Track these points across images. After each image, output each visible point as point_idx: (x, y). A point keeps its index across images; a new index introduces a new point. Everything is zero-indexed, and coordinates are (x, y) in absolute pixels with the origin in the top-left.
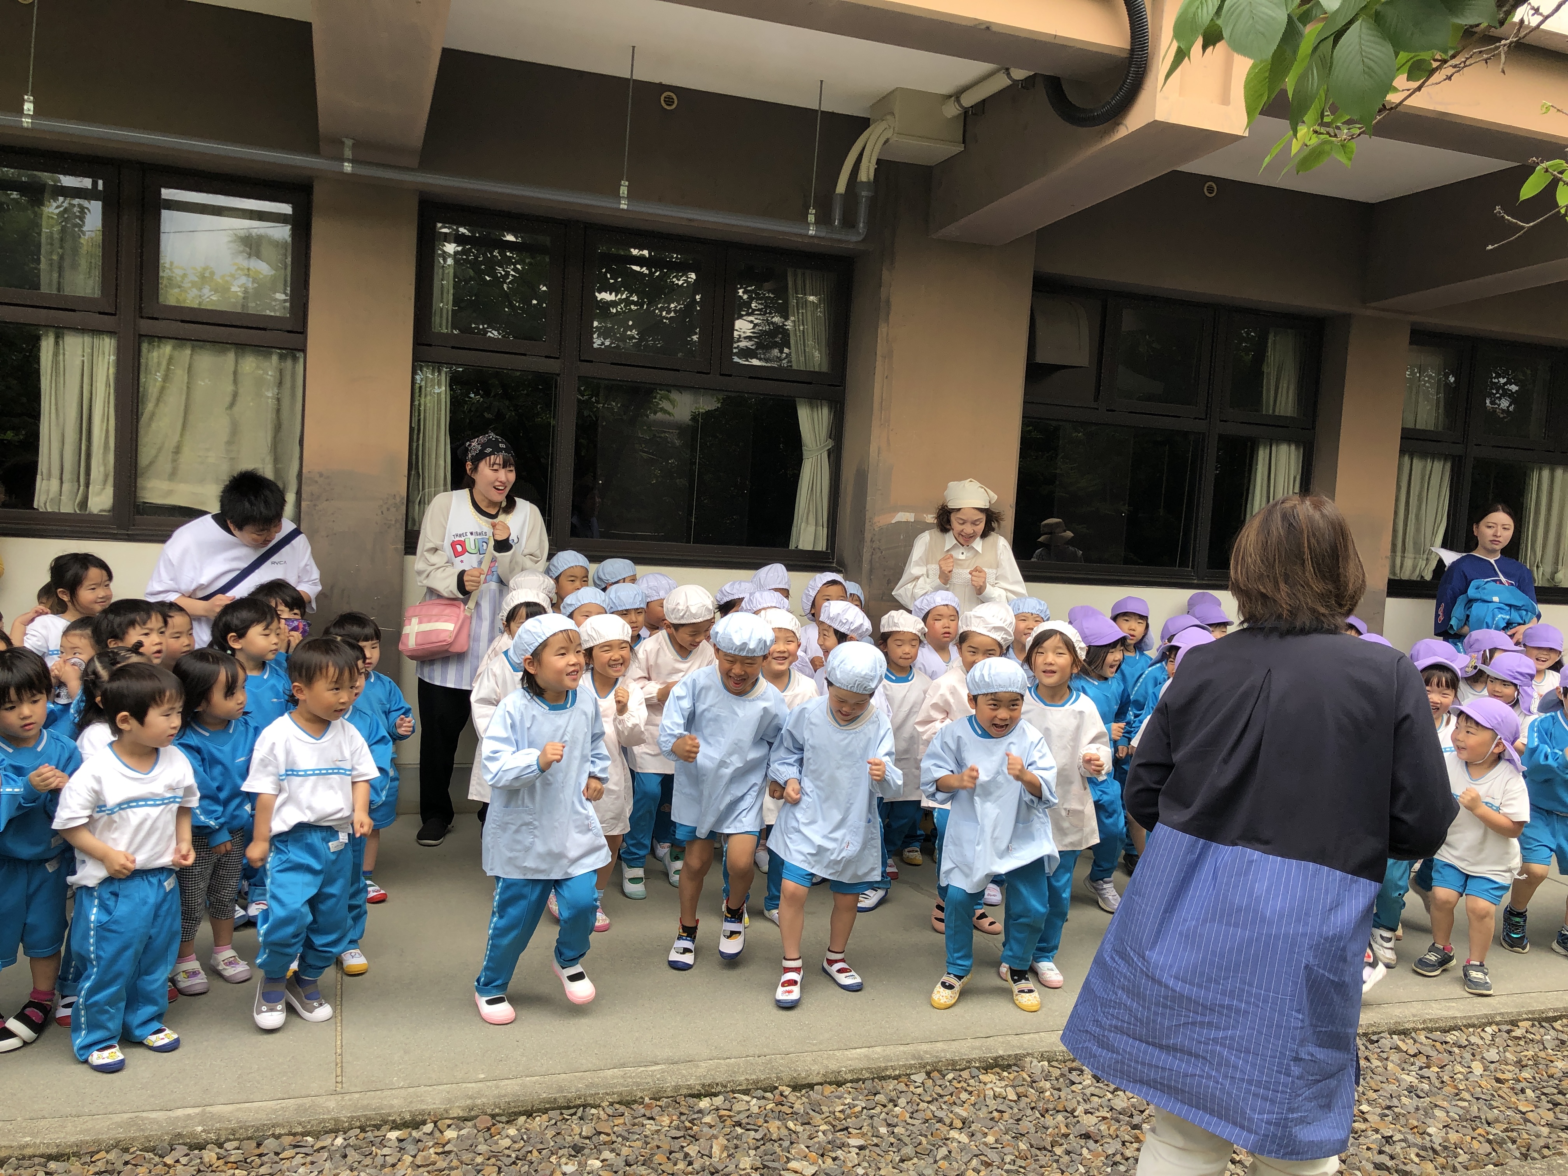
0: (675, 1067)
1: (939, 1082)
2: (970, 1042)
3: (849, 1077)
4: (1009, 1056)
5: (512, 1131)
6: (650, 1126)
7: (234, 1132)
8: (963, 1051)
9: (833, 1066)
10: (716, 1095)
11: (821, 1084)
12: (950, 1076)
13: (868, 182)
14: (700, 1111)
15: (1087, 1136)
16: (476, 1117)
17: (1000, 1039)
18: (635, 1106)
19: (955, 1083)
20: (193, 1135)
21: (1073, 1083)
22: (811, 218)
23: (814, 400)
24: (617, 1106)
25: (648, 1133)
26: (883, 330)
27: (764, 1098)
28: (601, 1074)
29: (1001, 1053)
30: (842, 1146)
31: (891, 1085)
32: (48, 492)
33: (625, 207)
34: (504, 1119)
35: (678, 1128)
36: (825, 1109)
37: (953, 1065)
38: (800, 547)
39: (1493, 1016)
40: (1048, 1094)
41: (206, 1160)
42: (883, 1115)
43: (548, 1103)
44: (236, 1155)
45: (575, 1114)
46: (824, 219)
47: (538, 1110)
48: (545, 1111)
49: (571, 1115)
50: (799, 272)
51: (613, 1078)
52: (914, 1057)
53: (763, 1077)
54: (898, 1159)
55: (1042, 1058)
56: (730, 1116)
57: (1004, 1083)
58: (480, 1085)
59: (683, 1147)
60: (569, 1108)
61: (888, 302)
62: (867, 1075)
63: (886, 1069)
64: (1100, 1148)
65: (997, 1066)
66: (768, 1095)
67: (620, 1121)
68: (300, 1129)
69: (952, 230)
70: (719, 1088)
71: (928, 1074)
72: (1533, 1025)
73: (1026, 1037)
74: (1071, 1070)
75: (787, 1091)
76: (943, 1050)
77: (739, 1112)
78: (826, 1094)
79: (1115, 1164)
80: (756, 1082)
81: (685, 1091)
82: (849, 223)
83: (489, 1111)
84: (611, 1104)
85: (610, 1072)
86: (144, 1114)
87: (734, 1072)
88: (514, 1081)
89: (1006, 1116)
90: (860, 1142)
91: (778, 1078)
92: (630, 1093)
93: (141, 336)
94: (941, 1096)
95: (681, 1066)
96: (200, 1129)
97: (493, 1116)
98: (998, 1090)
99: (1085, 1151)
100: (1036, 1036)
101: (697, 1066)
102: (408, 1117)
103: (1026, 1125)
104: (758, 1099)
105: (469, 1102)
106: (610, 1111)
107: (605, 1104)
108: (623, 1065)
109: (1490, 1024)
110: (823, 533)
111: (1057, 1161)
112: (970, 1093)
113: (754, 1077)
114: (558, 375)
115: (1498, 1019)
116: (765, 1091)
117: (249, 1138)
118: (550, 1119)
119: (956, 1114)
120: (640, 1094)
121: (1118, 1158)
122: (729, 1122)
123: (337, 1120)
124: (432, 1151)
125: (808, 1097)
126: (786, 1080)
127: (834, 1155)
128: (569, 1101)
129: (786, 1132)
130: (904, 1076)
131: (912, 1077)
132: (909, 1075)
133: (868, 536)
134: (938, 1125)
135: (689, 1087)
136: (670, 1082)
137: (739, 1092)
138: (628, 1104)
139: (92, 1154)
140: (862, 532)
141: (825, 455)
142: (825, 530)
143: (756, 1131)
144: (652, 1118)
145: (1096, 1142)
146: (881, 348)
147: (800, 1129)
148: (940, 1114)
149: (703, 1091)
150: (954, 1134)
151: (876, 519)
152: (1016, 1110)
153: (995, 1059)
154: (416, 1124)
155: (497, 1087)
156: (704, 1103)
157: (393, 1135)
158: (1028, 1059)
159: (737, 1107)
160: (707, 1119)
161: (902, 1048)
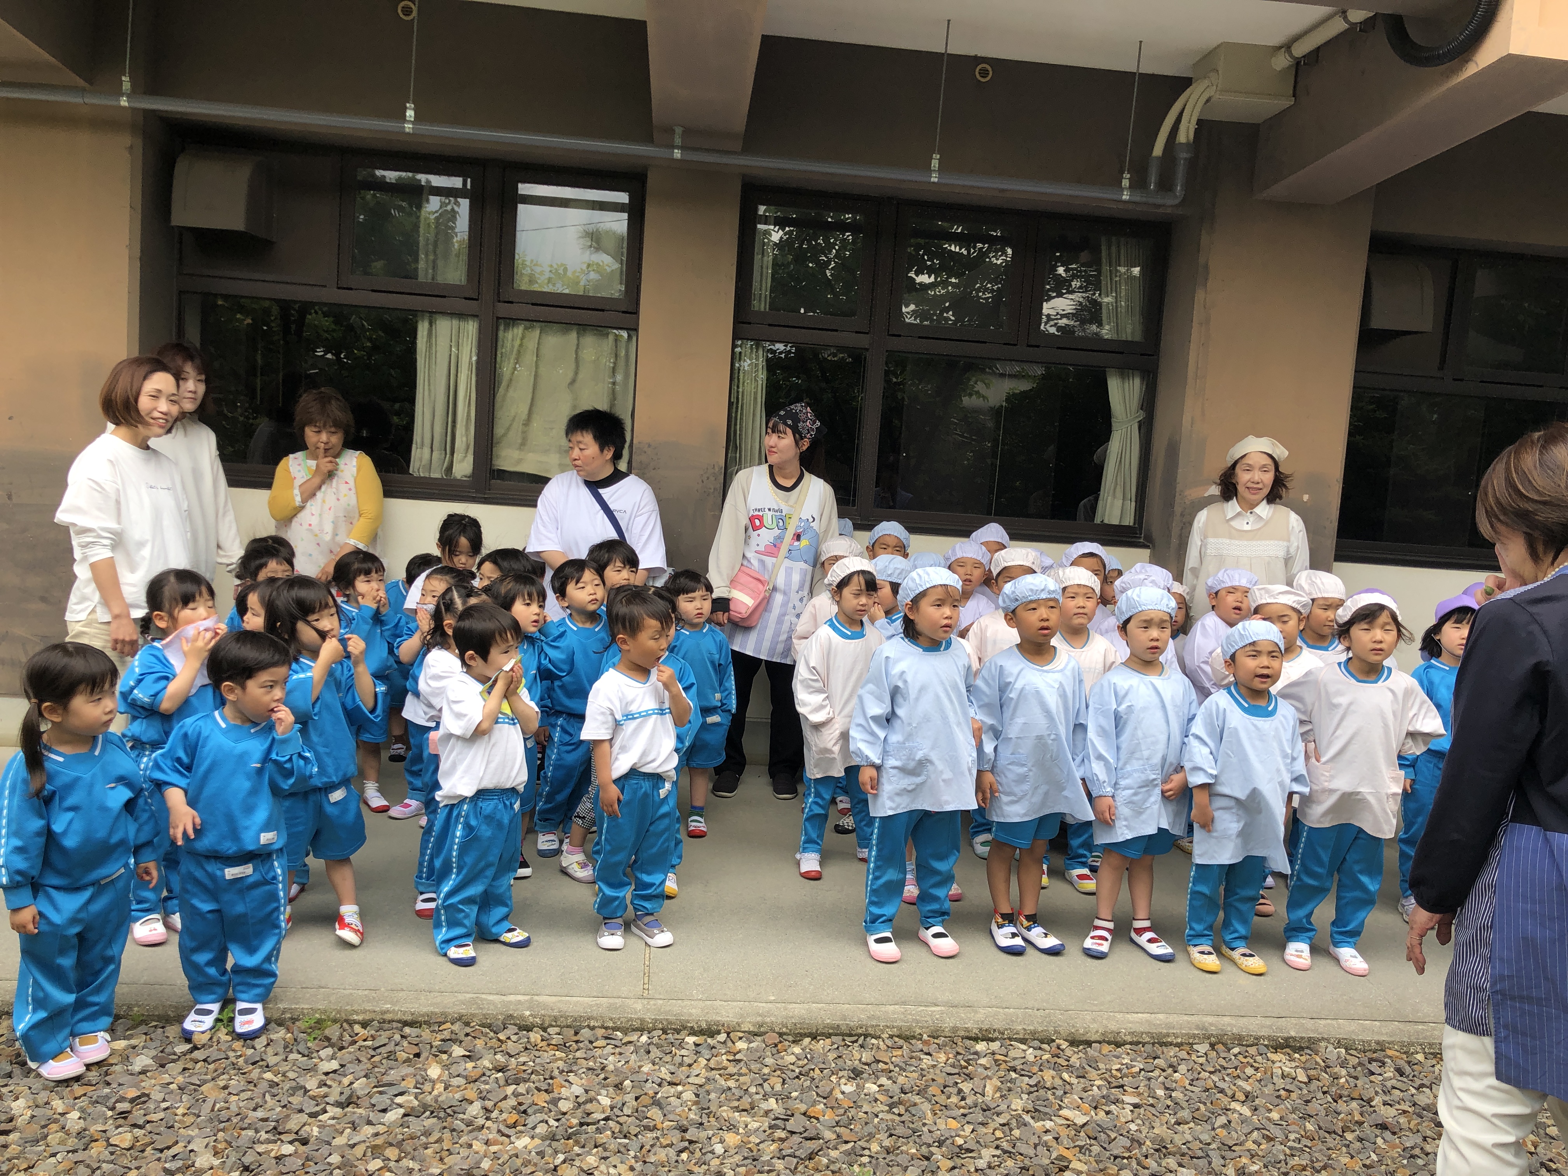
0: (954, 1010)
1: (1223, 1055)
2: (1259, 1020)
3: (1128, 1038)
4: (1302, 1038)
5: (797, 1050)
6: (927, 1061)
7: (556, 1019)
8: (1251, 1027)
9: (1113, 1026)
10: (993, 1040)
11: (1100, 1042)
12: (1236, 1050)
13: (1187, 144)
14: (976, 1053)
15: (1383, 1127)
16: (765, 1033)
17: (1293, 1021)
18: (913, 1042)
19: (1240, 1057)
20: (522, 1017)
21: (1373, 1074)
22: (1125, 183)
23: (1124, 371)
24: (897, 1039)
25: (924, 1066)
26: (1200, 295)
27: (1040, 1048)
28: (883, 1008)
29: (1293, 1034)
30: (1116, 1102)
31: (1172, 1051)
32: (421, 459)
33: (936, 180)
34: (791, 1038)
35: (953, 1066)
36: (1101, 1066)
37: (1239, 1040)
38: (1106, 521)
40: (1343, 1080)
41: (532, 1040)
42: (1161, 1079)
43: (832, 1028)
44: (557, 1039)
45: (856, 1041)
46: (1138, 184)
47: (822, 1034)
48: (829, 1036)
49: (853, 1042)
50: (1114, 239)
51: (894, 1013)
52: (1197, 1027)
53: (1040, 1029)
54: (1173, 1121)
55: (1339, 1044)
56: (1005, 1062)
57: (1294, 1064)
58: (770, 1005)
59: (957, 1083)
60: (851, 1035)
61: (1206, 267)
62: (1148, 1039)
63: (1168, 1035)
64: (1397, 1141)
65: (1288, 1046)
66: (1045, 1046)
67: (899, 1052)
68: (611, 1024)
69: (1278, 190)
70: (996, 1034)
71: (1212, 1046)
73: (1322, 1022)
74: (1371, 1061)
75: (1064, 1045)
76: (1229, 1025)
77: (1014, 1059)
78: (1104, 1052)
79: (1413, 1156)
80: (1033, 1033)
81: (962, 1033)
82: (1165, 185)
83: (777, 1029)
84: (891, 1037)
85: (892, 1008)
86: (484, 996)
87: (1012, 1021)
88: (801, 1006)
89: (1294, 1096)
90: (1136, 1100)
91: (1056, 1032)
92: (909, 1029)
93: (498, 318)
94: (1225, 1069)
95: (961, 1010)
96: (528, 1013)
97: (781, 1035)
98: (1287, 1069)
99: (1379, 1141)
100: (1334, 1022)
101: (976, 1012)
102: (704, 1025)
103: (1314, 1107)
104: (1035, 1049)
105: (759, 1019)
106: (889, 1043)
107: (885, 1036)
108: (904, 1003)
110: (1131, 507)
111: (1348, 1146)
112: (1257, 1069)
113: (1032, 1028)
114: (867, 350)
116: (1042, 1042)
117: (568, 1027)
118: (833, 1044)
119: (1239, 1087)
120: (918, 1031)
121: (1417, 1151)
122: (1003, 1066)
123: (642, 1021)
124: (724, 1057)
125: (1086, 1053)
126: (1064, 1035)
127: (1107, 1109)
128: (851, 1029)
129: (1060, 1082)
130: (1187, 1045)
131: (1195, 1047)
132: (1192, 1044)
133: (1178, 509)
134: (1219, 1095)
135: (967, 1030)
136: (948, 1023)
137: (1016, 1040)
138: (907, 1039)
139: (440, 1024)
140: (1172, 506)
141: (1136, 426)
142: (1133, 504)
143: (1030, 1077)
144: (929, 1054)
145: (1394, 1133)
146: (1198, 315)
147: (1074, 1081)
148: (1221, 1085)
149: (980, 1035)
150: (1234, 1105)
151: (1187, 493)
152: (1305, 1091)
153: (1286, 1039)
154: (711, 1033)
155: (786, 1009)
156: (981, 1047)
157: (691, 1040)
158: (1323, 1044)
159: (1012, 1054)
160: (983, 1061)
161: (1186, 1018)
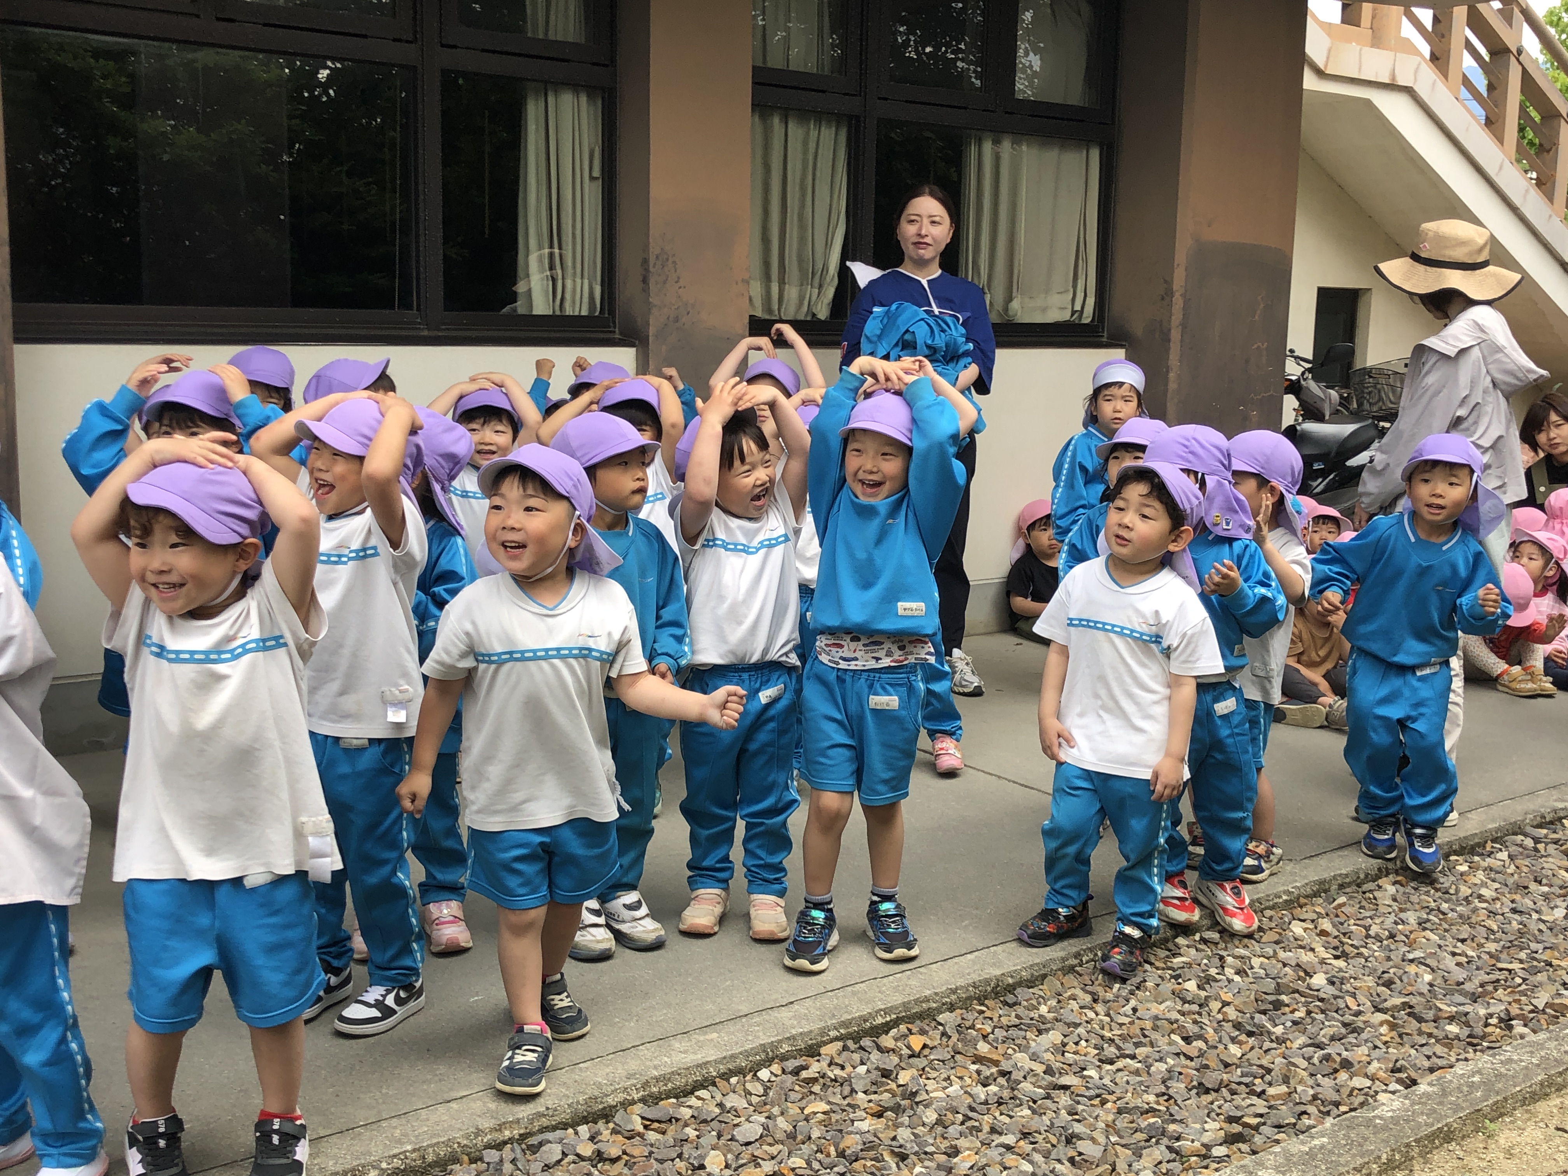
39: (774, 1046)
72: (845, 1048)
109: (768, 1062)
115: (785, 1048)
